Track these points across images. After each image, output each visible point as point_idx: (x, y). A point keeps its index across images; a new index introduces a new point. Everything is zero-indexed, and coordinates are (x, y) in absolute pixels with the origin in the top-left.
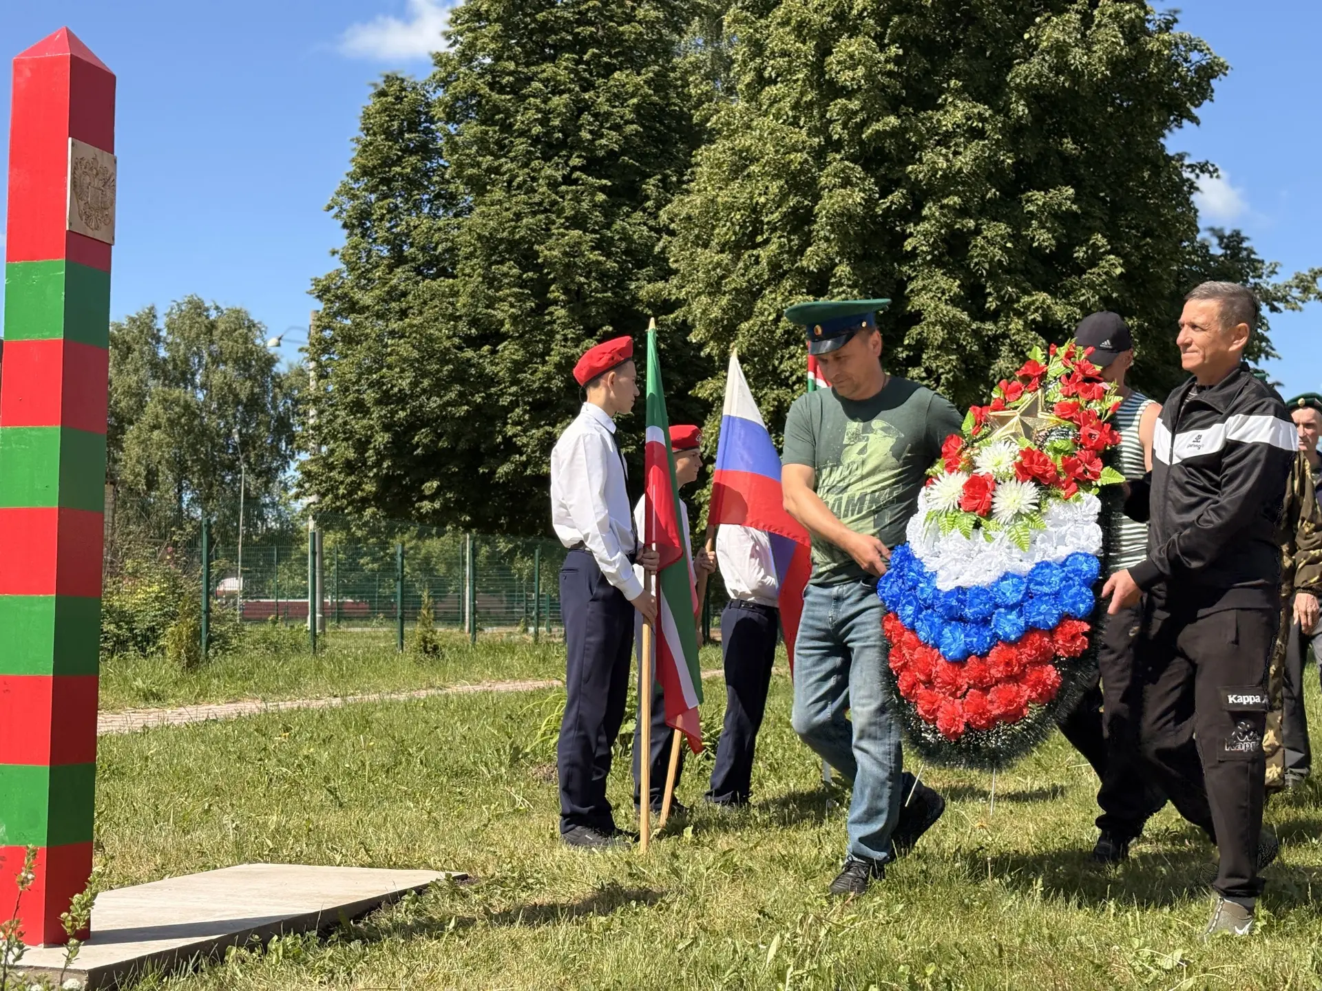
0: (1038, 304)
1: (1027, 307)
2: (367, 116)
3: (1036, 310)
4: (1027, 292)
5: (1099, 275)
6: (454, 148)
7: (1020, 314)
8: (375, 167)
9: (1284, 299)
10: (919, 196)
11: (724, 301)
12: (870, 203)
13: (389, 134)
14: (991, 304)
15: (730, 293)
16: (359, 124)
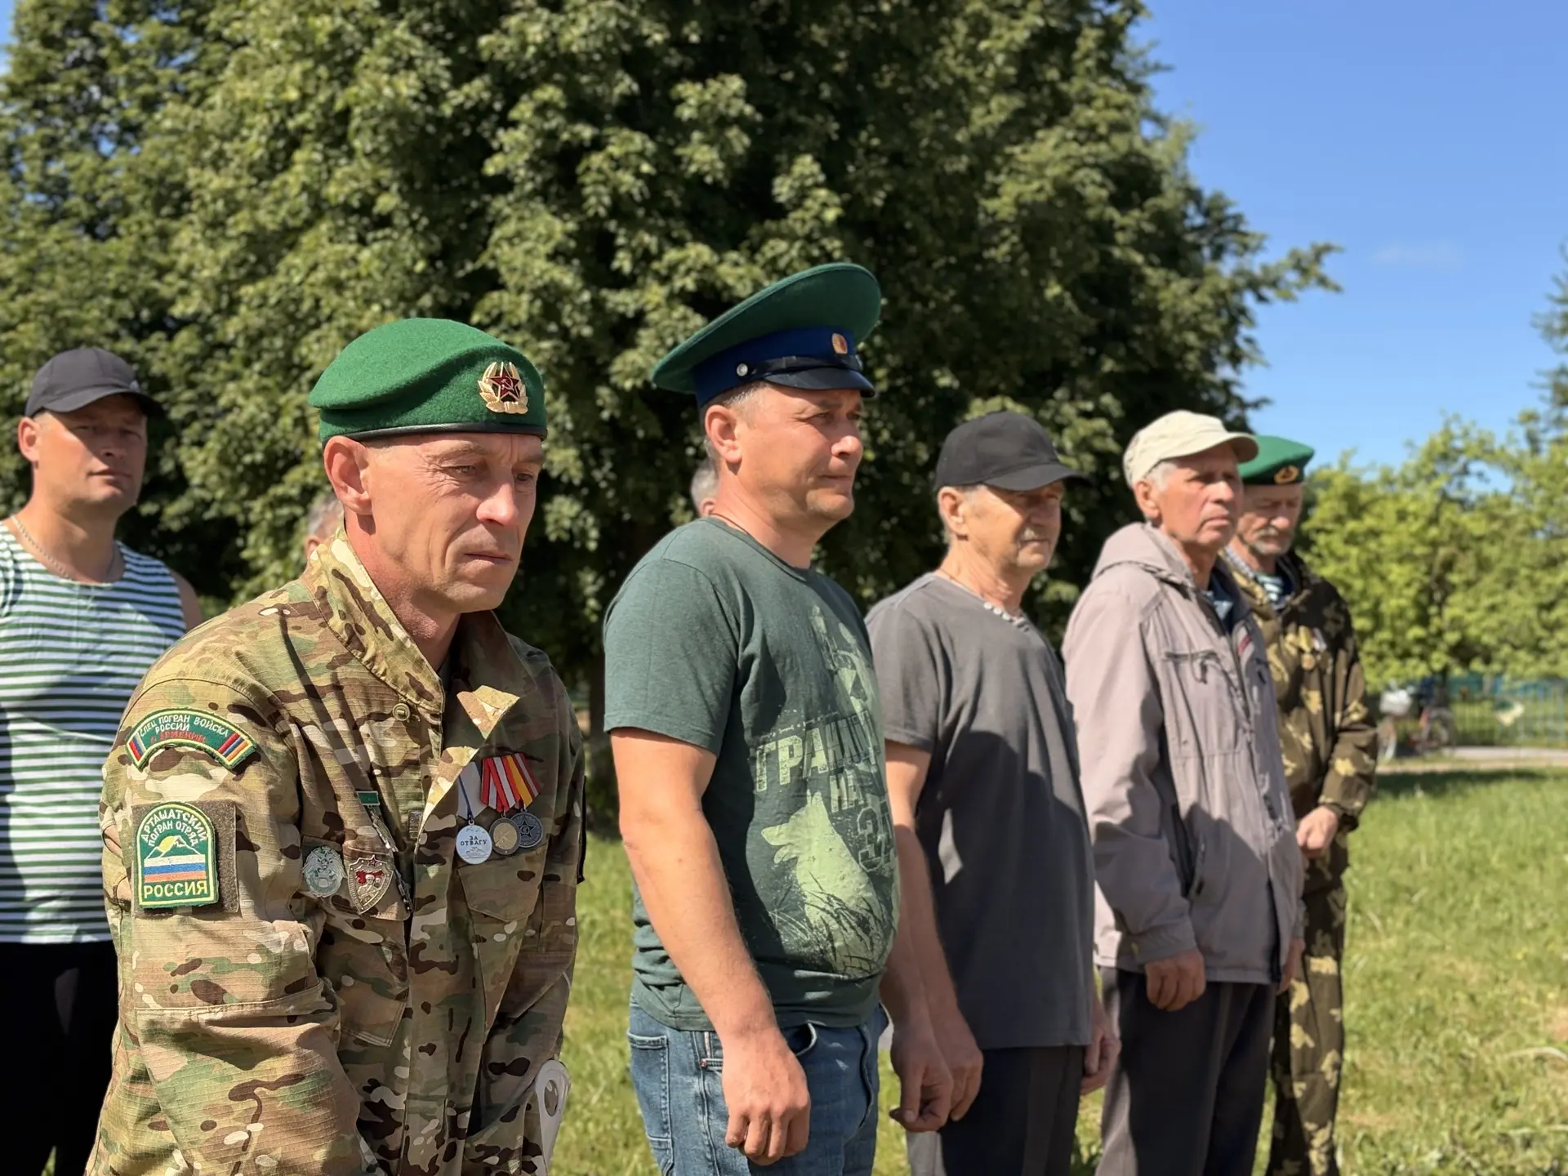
0: (690, 263)
1: (673, 268)
2: (19, 15)
3: (688, 272)
4: (679, 243)
5: (804, 222)
6: (125, 57)
7: (665, 280)
8: (27, 84)
9: (1274, 284)
10: (512, 86)
11: (226, 251)
12: (432, 95)
13: (48, 41)
14: (623, 262)
15: (237, 238)
16: (10, 25)
